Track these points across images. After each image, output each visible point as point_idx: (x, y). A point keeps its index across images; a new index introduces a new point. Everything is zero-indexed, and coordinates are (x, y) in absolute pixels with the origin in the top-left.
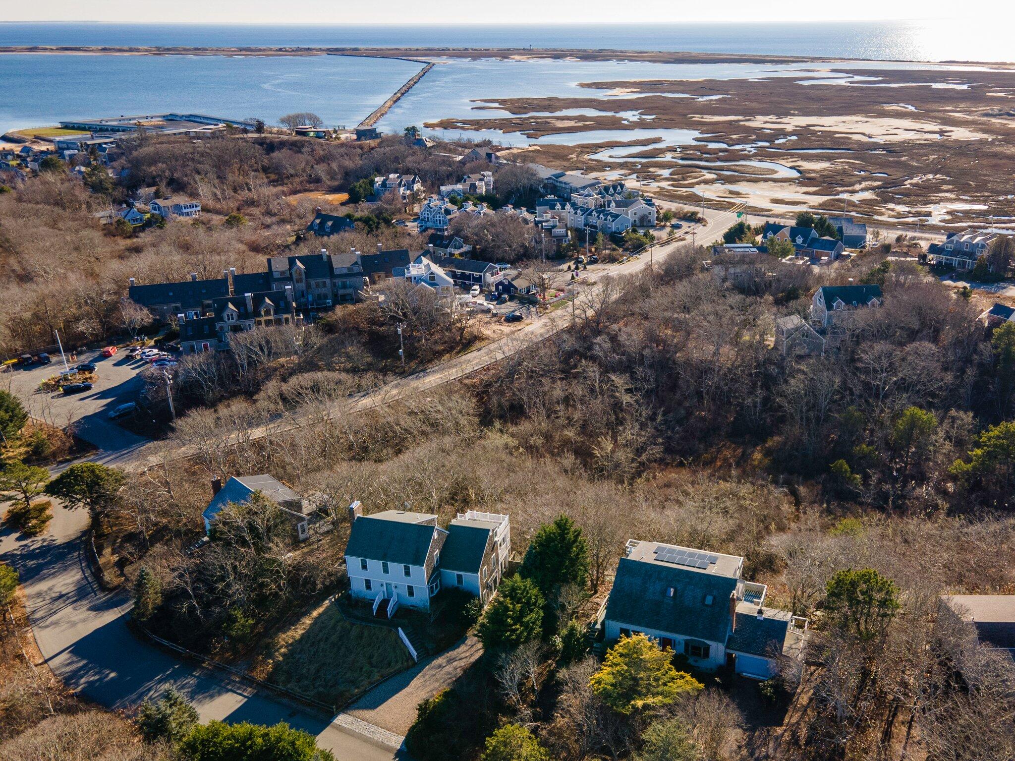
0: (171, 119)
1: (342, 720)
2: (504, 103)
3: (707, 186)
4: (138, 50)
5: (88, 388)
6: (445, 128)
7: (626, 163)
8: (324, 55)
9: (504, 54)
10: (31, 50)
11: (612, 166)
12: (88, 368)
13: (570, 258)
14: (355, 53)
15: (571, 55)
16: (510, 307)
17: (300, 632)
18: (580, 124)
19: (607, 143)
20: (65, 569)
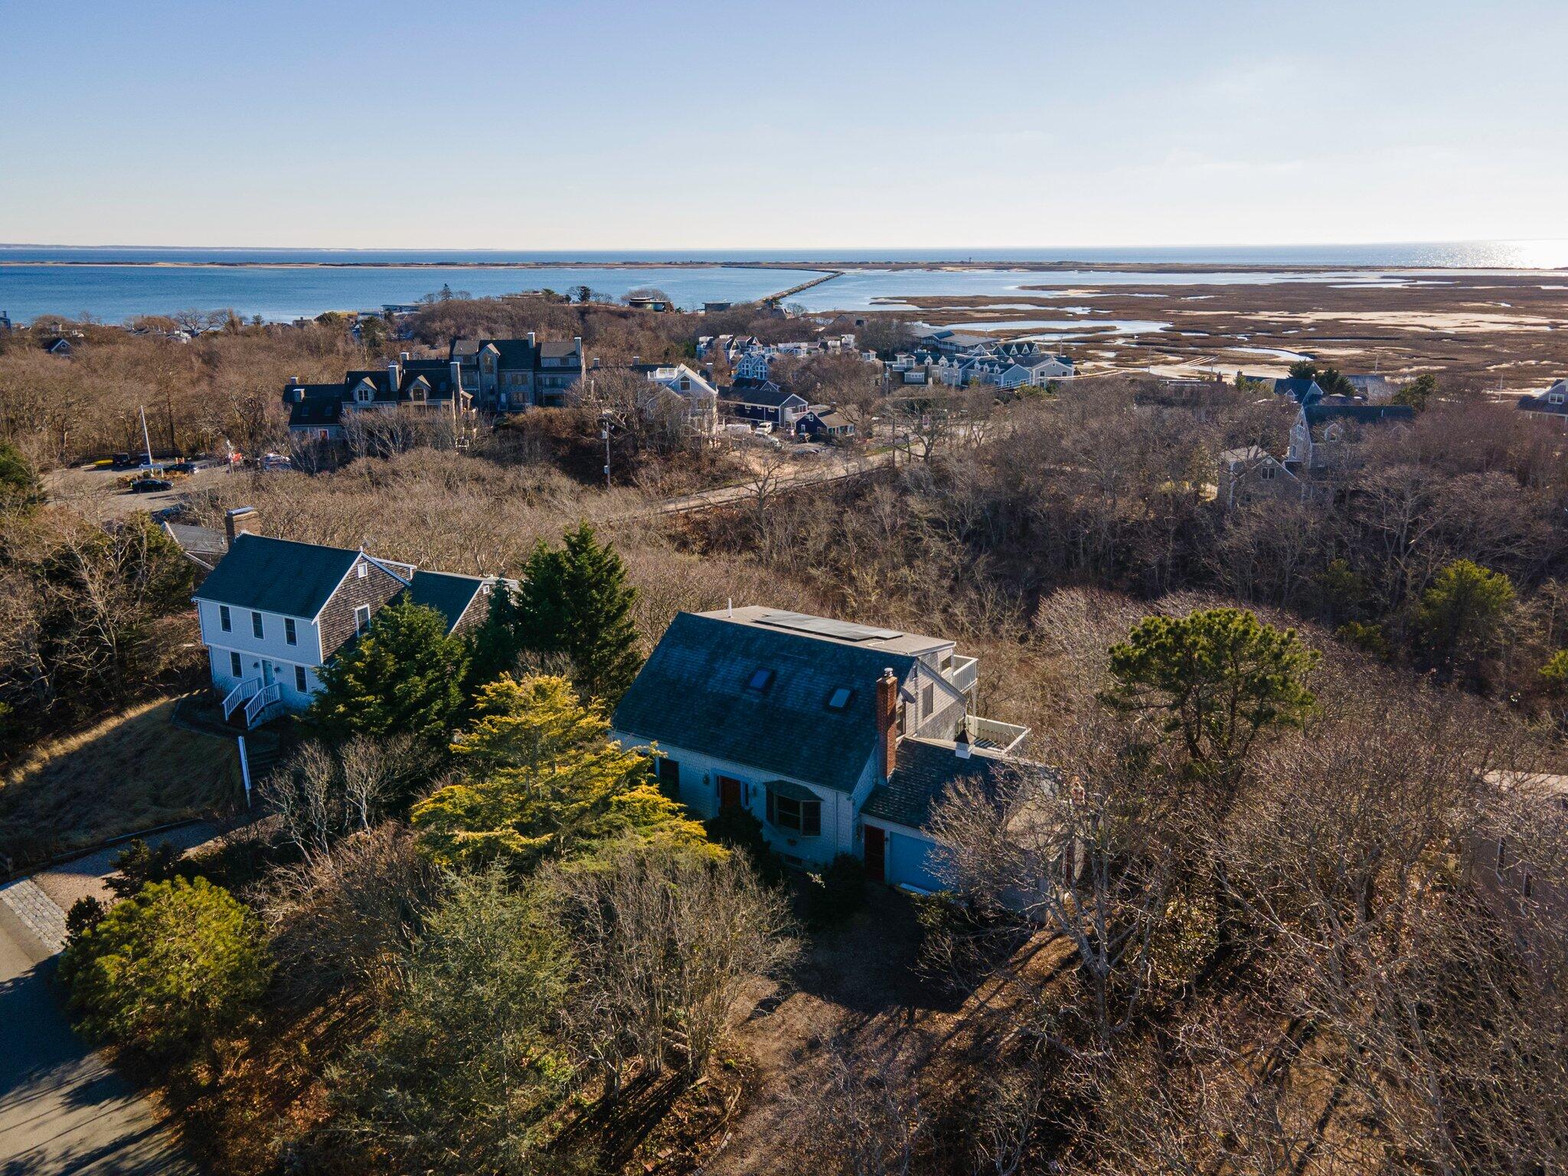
1: (15, 891)
2: (914, 301)
5: (166, 486)
7: (1056, 345)
15: (1021, 267)
18: (1007, 315)
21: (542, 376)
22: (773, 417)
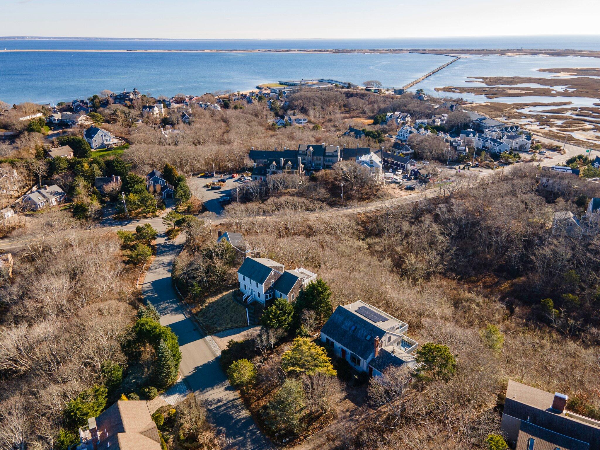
0: (321, 81)
1: (208, 338)
2: (485, 80)
3: (583, 132)
4: (327, 51)
5: (219, 188)
6: (444, 91)
7: (537, 115)
8: (407, 53)
9: (503, 53)
10: (287, 51)
11: (526, 116)
12: (224, 181)
13: (465, 163)
14: (423, 52)
15: (545, 53)
16: (412, 183)
17: (216, 299)
18: (524, 92)
19: (533, 103)
20: (171, 254)
21: (326, 158)
22: (403, 167)
